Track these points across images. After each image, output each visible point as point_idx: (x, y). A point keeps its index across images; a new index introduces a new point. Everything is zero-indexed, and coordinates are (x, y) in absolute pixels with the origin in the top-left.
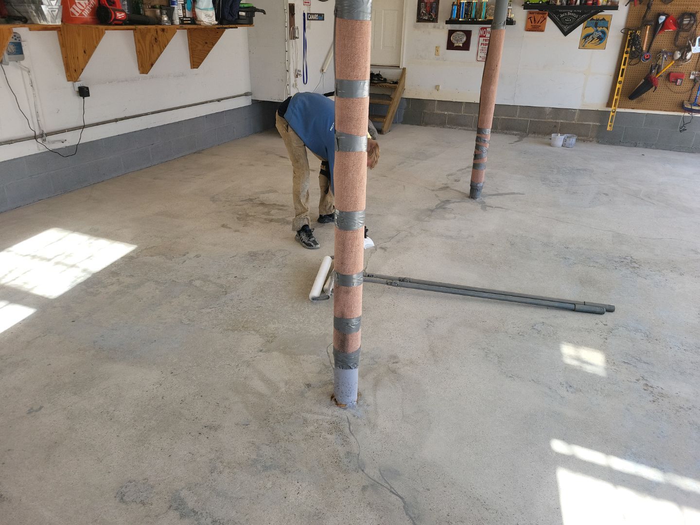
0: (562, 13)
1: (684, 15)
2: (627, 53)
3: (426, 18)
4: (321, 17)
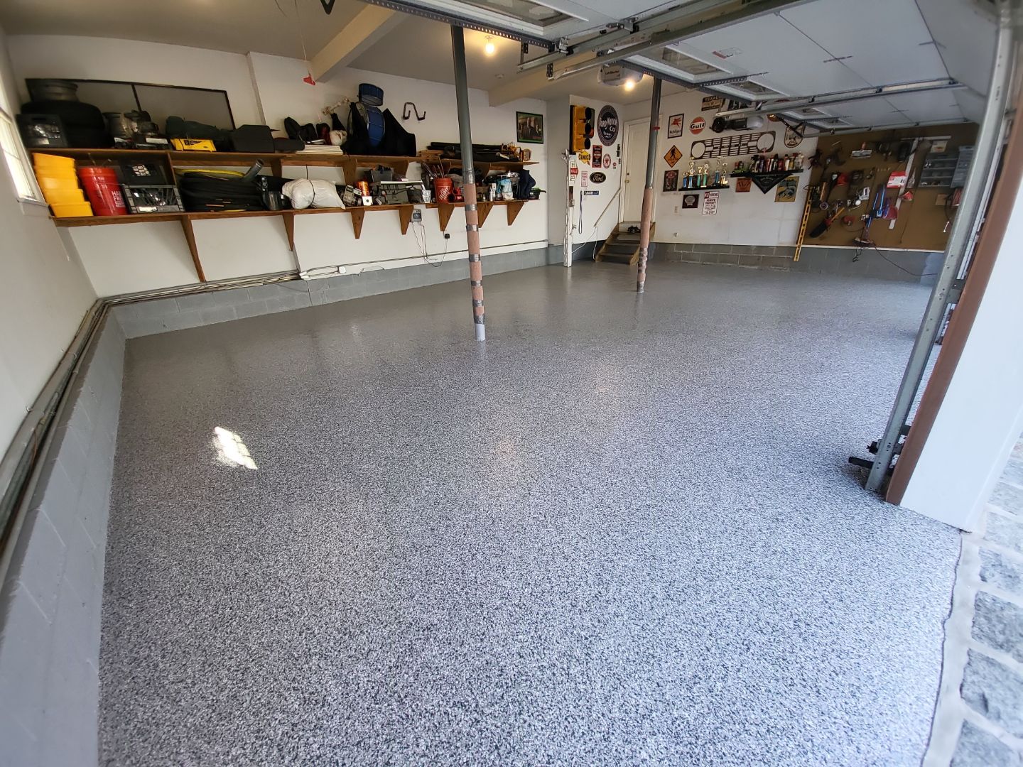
0: (762, 178)
1: (853, 173)
2: (809, 203)
3: (669, 188)
4: (596, 193)
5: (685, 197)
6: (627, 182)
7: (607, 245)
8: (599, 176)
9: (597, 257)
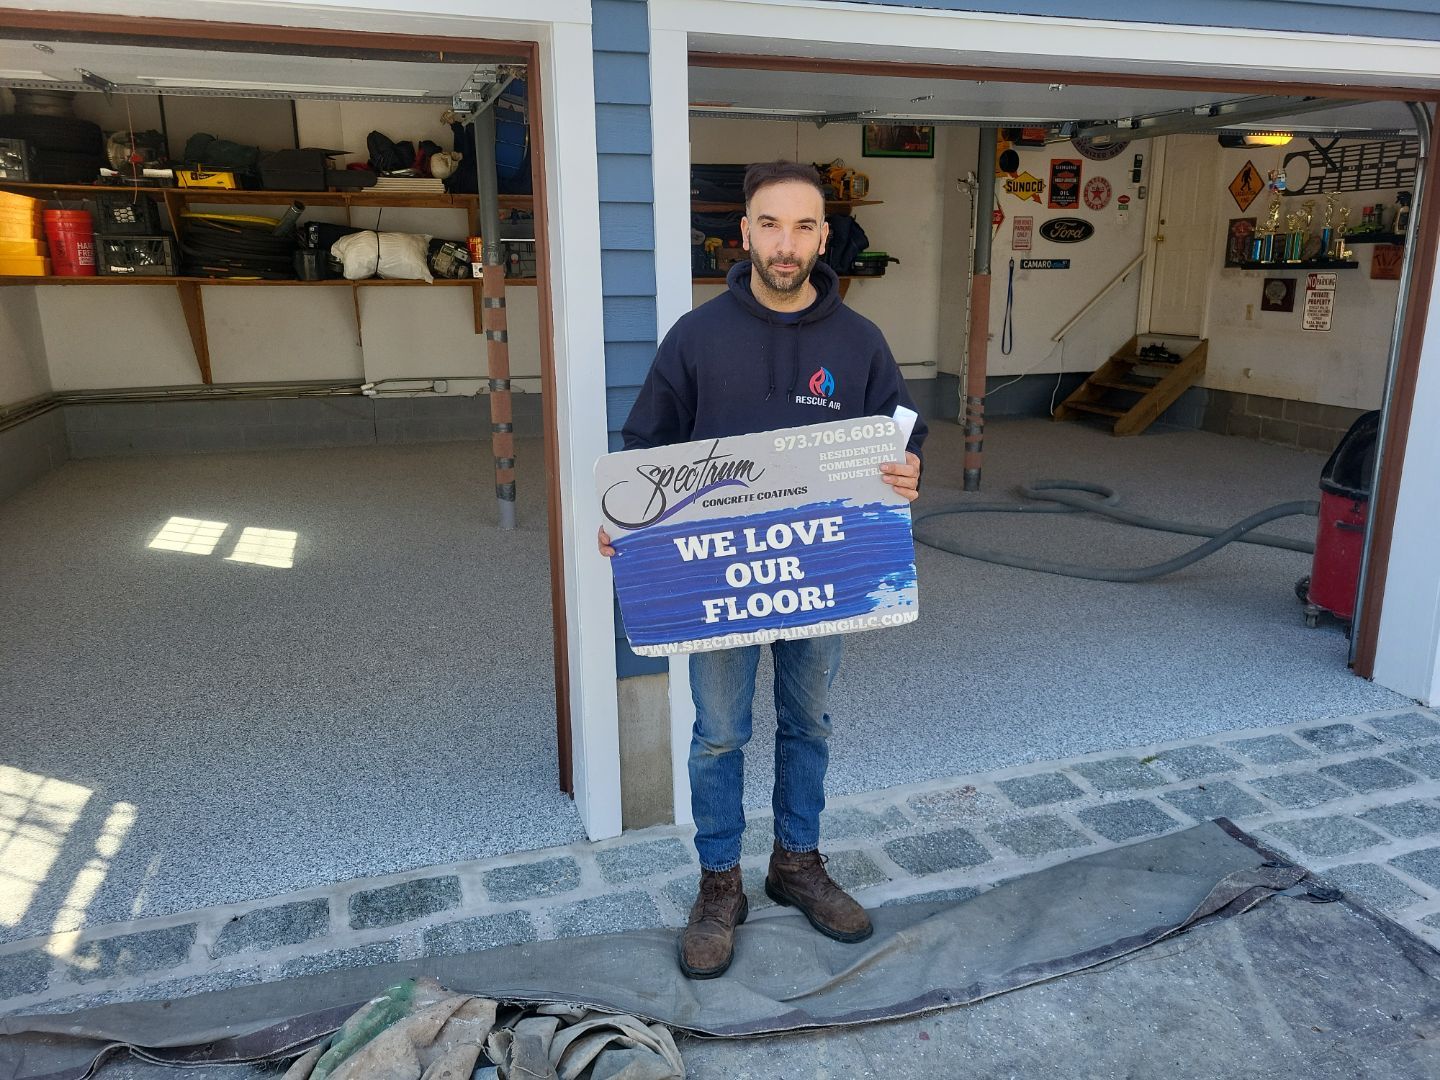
3: (1236, 260)
4: (1063, 264)
5: (1267, 282)
6: (1159, 239)
7: (1091, 386)
8: (1069, 228)
9: (1060, 409)
